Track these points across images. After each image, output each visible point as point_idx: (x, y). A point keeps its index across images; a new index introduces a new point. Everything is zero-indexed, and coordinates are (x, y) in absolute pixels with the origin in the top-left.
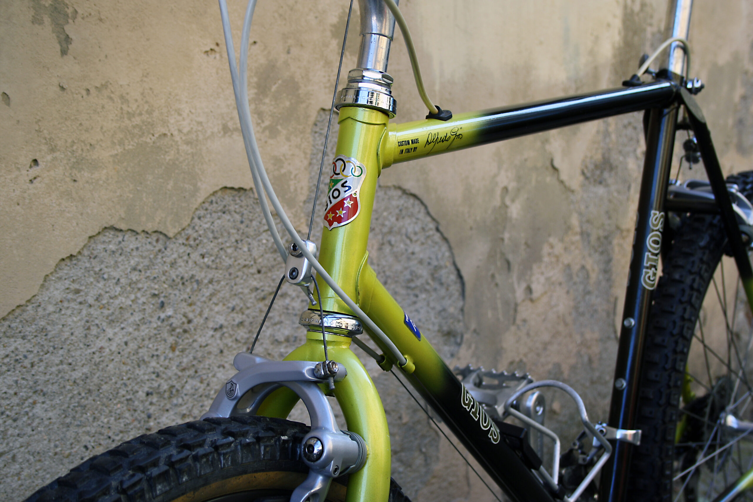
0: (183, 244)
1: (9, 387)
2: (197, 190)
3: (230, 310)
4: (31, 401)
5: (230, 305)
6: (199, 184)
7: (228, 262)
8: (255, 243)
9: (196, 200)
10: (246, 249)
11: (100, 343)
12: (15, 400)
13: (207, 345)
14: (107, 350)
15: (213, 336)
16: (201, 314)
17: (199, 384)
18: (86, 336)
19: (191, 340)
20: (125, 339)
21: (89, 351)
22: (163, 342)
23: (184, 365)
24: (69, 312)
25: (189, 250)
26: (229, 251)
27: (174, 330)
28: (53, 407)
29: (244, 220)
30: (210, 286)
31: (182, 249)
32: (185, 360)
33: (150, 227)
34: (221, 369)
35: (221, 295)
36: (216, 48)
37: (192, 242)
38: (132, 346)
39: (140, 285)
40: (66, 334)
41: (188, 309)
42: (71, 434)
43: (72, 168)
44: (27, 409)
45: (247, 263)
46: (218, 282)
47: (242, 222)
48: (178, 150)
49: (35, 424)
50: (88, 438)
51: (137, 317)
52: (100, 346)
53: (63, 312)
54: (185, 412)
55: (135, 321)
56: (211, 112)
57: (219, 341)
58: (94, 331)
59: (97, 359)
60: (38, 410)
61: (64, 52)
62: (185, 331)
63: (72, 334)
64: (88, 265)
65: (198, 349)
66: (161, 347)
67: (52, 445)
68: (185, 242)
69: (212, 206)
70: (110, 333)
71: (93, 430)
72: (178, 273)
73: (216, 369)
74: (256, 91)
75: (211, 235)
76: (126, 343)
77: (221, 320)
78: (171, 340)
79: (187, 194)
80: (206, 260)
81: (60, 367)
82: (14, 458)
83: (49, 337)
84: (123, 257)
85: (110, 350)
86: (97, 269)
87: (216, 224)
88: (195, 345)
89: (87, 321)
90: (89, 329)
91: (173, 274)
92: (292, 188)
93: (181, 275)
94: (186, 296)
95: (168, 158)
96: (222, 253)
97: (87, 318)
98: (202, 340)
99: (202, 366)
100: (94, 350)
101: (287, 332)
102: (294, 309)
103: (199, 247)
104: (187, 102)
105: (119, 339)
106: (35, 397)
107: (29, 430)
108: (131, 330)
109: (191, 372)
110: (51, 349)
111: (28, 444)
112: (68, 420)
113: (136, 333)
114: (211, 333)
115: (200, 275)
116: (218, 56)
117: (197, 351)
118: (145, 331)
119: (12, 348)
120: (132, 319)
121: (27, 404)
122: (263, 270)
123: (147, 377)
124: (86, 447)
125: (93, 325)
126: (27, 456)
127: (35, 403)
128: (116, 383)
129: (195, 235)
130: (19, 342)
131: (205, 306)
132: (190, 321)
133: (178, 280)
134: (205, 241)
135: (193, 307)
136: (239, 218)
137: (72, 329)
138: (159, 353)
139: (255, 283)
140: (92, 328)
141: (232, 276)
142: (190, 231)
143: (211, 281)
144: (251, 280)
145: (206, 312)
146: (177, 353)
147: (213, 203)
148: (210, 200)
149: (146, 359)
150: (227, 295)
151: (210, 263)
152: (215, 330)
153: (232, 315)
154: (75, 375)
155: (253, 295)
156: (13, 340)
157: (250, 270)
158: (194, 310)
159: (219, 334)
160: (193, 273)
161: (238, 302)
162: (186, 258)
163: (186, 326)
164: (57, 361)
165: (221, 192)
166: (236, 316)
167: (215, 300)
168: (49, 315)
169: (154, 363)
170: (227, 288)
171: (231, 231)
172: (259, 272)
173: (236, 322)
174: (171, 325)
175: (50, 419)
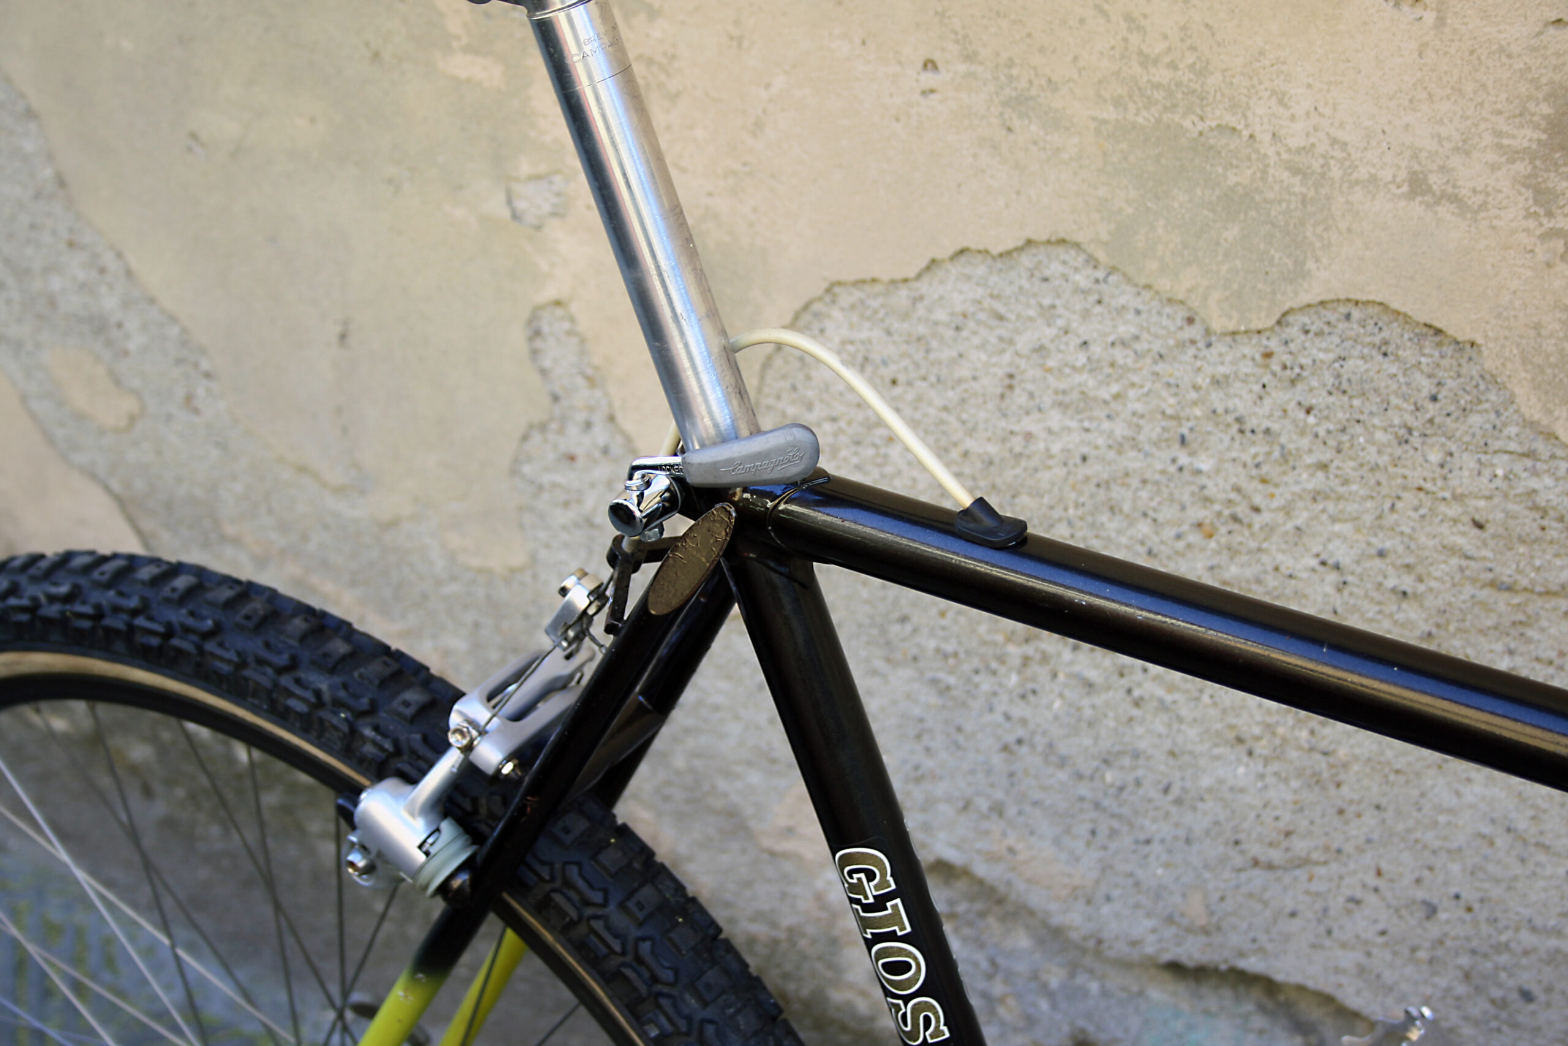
0: (1253, 359)
2: (1298, 274)
3: (1373, 551)
5: (1377, 543)
6: (1311, 265)
7: (1371, 455)
8: (1469, 461)
9: (1296, 293)
10: (1435, 457)
11: (1029, 424)
13: (1291, 576)
14: (1041, 446)
15: (1314, 571)
16: (1287, 510)
18: (1002, 396)
19: (1253, 544)
20: (1085, 450)
21: (1003, 424)
22: (1177, 507)
25: (1268, 378)
26: (1380, 436)
27: (1208, 500)
29: (1440, 397)
30: (1320, 475)
31: (1246, 368)
33: (1164, 284)
37: (1276, 368)
38: (1093, 469)
39: (1136, 379)
40: (964, 371)
43: (1005, 104)
44: (877, 441)
45: (1428, 486)
46: (1346, 482)
47: (1434, 399)
48: (1264, 172)
51: (1120, 430)
52: (1028, 429)
53: (964, 333)
55: (1112, 432)
56: (1384, 132)
58: (1019, 398)
59: (1017, 443)
62: (1235, 519)
63: (975, 378)
64: (1026, 284)
65: (1269, 568)
66: (1168, 513)
68: (1258, 357)
69: (1346, 324)
70: (1055, 419)
72: (1230, 405)
74: (1544, 137)
75: (1330, 380)
77: (1341, 553)
78: (1200, 513)
79: (1274, 270)
80: (1311, 420)
81: (944, 415)
83: (932, 356)
84: (1098, 309)
85: (1047, 450)
86: (1047, 302)
87: (1350, 364)
88: (1265, 558)
89: (1011, 377)
90: (1011, 387)
91: (1217, 399)
93: (1238, 414)
94: (1247, 457)
95: (1232, 179)
96: (1358, 429)
97: (1012, 370)
98: (1287, 562)
100: (1016, 428)
103: (1300, 386)
104: (1309, 86)
105: (1073, 441)
108: (1101, 441)
110: (933, 379)
113: (1112, 455)
114: (1313, 562)
115: (1290, 438)
118: (1132, 461)
119: (863, 335)
120: (1106, 425)
122: (1491, 529)
125: (1024, 390)
128: (1052, 508)
129: (1287, 359)
130: (877, 334)
131: (1300, 504)
132: (1257, 510)
133: (1230, 419)
134: (1314, 383)
135: (1270, 489)
136: (1427, 386)
137: (976, 369)
138: (1161, 518)
139: (1460, 541)
140: (1017, 390)
141: (1385, 491)
142: (1274, 344)
143: (1324, 467)
144: (1444, 529)
145: (1301, 518)
146: (1213, 544)
147: (1348, 317)
148: (1343, 310)
149: (1126, 508)
150: (1368, 519)
151: (1322, 433)
152: (1323, 563)
153: (1378, 563)
154: (970, 444)
155: (1455, 561)
156: (867, 325)
157: (1442, 508)
158: (1272, 496)
159: (1332, 577)
160: (1275, 427)
161: (1400, 549)
162: (1257, 388)
163: (1242, 510)
164: (939, 402)
165: (1377, 309)
166: (1390, 571)
167: (1331, 507)
168: (936, 323)
169: (1144, 528)
170: (1369, 504)
171: (1394, 401)
172: (1479, 526)
173: (1390, 583)
174: (1203, 487)
175: (914, 480)
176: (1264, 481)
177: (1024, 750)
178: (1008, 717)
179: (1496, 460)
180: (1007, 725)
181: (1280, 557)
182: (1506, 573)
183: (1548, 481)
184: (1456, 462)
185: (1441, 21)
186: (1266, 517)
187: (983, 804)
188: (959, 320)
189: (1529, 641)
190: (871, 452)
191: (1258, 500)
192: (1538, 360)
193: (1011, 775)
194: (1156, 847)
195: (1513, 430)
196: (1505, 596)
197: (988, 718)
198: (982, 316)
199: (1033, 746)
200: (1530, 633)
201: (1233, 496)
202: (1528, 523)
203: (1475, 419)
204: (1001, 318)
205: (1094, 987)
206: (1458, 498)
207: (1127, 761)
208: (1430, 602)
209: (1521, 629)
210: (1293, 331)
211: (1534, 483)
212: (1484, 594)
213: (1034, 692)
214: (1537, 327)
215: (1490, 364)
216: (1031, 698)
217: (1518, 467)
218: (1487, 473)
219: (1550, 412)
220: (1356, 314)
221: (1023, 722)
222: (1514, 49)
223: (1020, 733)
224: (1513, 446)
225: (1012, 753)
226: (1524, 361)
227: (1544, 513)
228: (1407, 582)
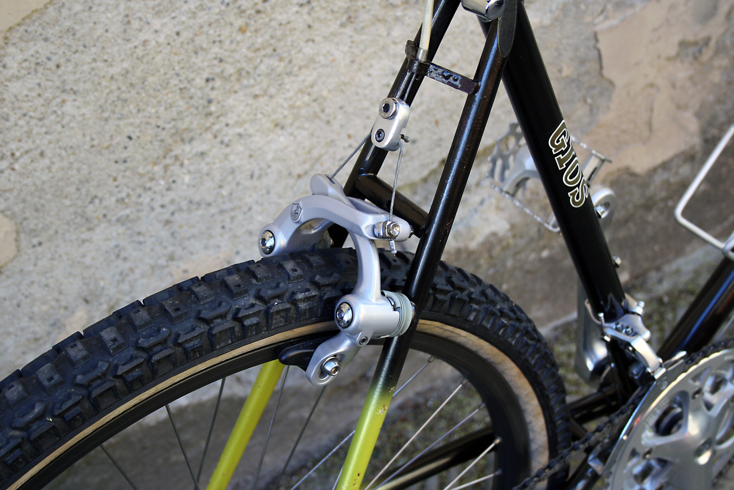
1: (30, 90)
4: (59, 100)
11: (143, 36)
12: (41, 101)
13: (289, 23)
14: (153, 43)
15: (297, 12)
17: (277, 63)
18: (125, 31)
19: (267, 20)
20: (177, 29)
21: (130, 45)
22: (228, 26)
23: (257, 46)
24: (102, 9)
27: (243, 12)
28: (87, 103)
32: (259, 40)
34: (310, 44)
38: (186, 35)
40: (100, 31)
42: (110, 127)
44: (55, 108)
49: (65, 122)
50: (131, 129)
52: (143, 39)
53: (94, 9)
54: (257, 92)
55: (189, 9)
57: (306, 17)
58: (136, 24)
59: (140, 52)
60: (68, 108)
62: (258, 12)
63: (107, 31)
65: (277, 27)
66: (226, 32)
67: (88, 139)
70: (157, 24)
71: (138, 121)
73: (302, 44)
76: (178, 34)
78: (240, 22)
81: (94, 65)
82: (42, 154)
83: (78, 36)
85: (157, 42)
88: (273, 23)
89: (127, 16)
90: (129, 22)
97: (127, 12)
98: (282, 18)
99: (282, 43)
100: (136, 44)
105: (170, 29)
106: (64, 96)
107: (59, 128)
108: (184, 18)
109: (269, 51)
110: (81, 48)
111: (58, 141)
112: (106, 115)
113: (192, 22)
114: (296, 8)
117: (275, 30)
118: (203, 17)
119: (32, 52)
120: (185, 7)
121: (54, 103)
123: (206, 64)
124: (130, 138)
125: (135, 19)
126: (58, 151)
127: (64, 101)
128: (165, 74)
130: (40, 45)
137: (106, 25)
138: (222, 38)
140: (132, 21)
146: (248, 34)
149: (205, 46)
152: (301, 5)
154: (112, 71)
156: (32, 43)
159: (306, 9)
163: (260, 5)
164: (88, 59)
168: (76, 14)
169: (216, 49)
174: (239, 8)
175: (83, 115)
177: (177, 215)
180: (164, 210)
181: (280, 17)
186: (272, 1)
187: (163, 262)
193: (173, 234)
194: (256, 208)
197: (153, 215)
199: (181, 210)
201: (256, 1)
207: (230, 178)
213: (174, 182)
216: (174, 186)
221: (172, 201)
223: (172, 208)
225: (170, 222)
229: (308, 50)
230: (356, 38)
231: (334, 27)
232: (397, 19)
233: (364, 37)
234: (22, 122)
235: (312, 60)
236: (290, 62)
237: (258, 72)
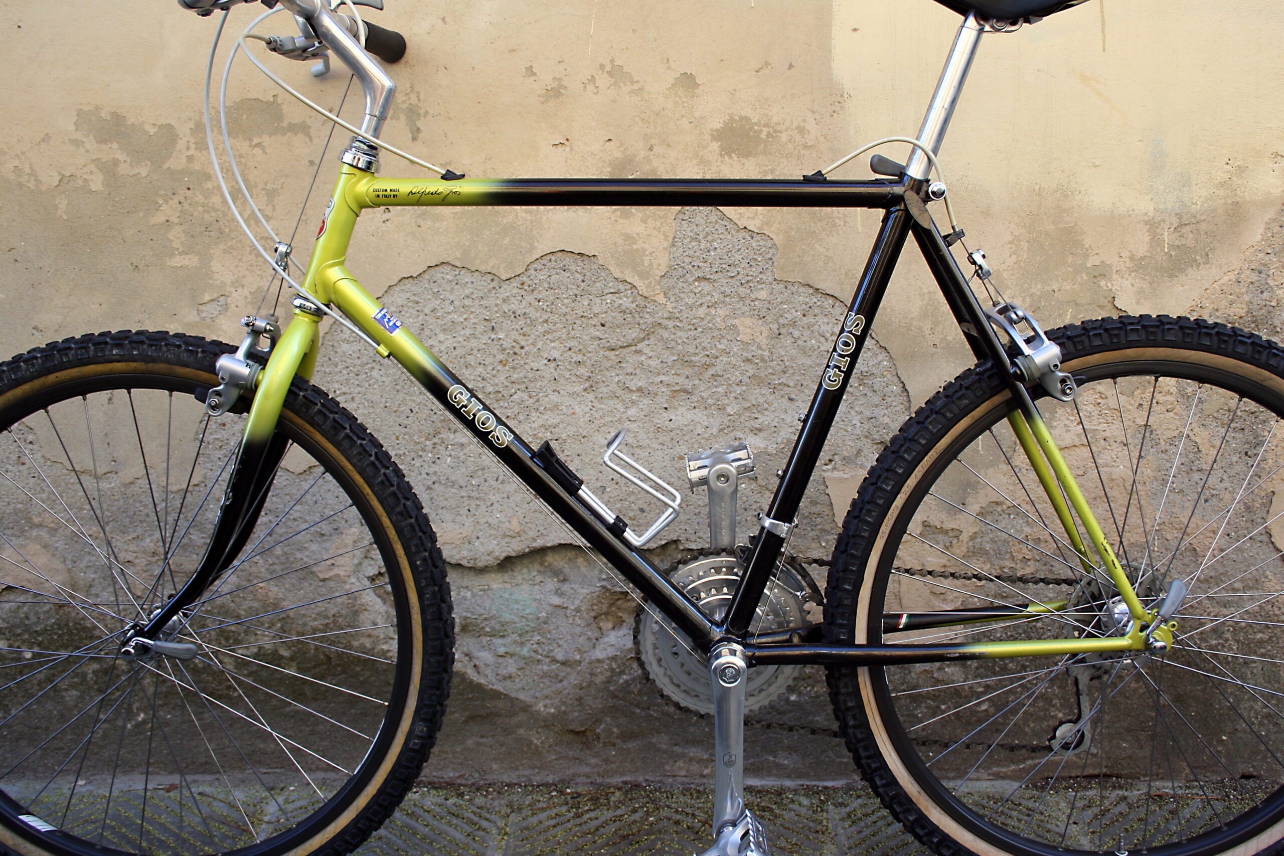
0: (517, 287)
1: (354, 352)
2: (532, 248)
3: (567, 349)
4: (370, 366)
5: (568, 345)
6: (536, 244)
7: (565, 309)
8: (598, 300)
9: (531, 256)
10: (586, 303)
12: (358, 362)
13: (539, 370)
16: (534, 344)
17: (527, 398)
18: (420, 334)
19: (522, 362)
20: (455, 345)
22: (492, 356)
23: (513, 379)
24: (408, 315)
25: (523, 293)
26: (566, 301)
27: (504, 350)
28: (388, 375)
29: (585, 280)
30: (545, 325)
31: (515, 291)
32: (515, 376)
33: (483, 268)
34: (556, 393)
35: (557, 334)
36: (566, 143)
37: (526, 287)
38: (460, 351)
39: (473, 310)
41: (521, 339)
42: (400, 397)
43: (417, 217)
45: (585, 314)
46: (555, 324)
47: (583, 281)
48: (517, 216)
49: (371, 382)
50: (414, 405)
51: (468, 332)
55: (465, 334)
57: (552, 370)
58: (427, 332)
60: (375, 373)
61: (414, 139)
62: (515, 353)
64: (427, 286)
65: (530, 370)
66: (489, 360)
67: (384, 400)
68: (519, 285)
69: (550, 263)
70: (442, 337)
71: (419, 401)
72: (510, 308)
73: (549, 392)
75: (546, 286)
76: (455, 348)
77: (556, 354)
78: (500, 357)
79: (523, 249)
80: (540, 304)
82: (353, 398)
84: (457, 287)
86: (435, 291)
87: (553, 277)
88: (527, 367)
90: (423, 329)
91: (505, 308)
92: (646, 263)
93: (513, 311)
94: (517, 327)
95: (505, 221)
96: (558, 301)
98: (535, 366)
99: (533, 385)
101: (640, 384)
102: (649, 366)
103: (535, 292)
106: (374, 364)
107: (367, 385)
108: (460, 339)
109: (523, 387)
111: (365, 394)
112: (398, 387)
113: (465, 343)
114: (546, 361)
115: (533, 314)
116: (568, 149)
117: (528, 372)
118: (474, 343)
120: (463, 332)
121: (367, 367)
122: (607, 325)
123: (472, 377)
124: (411, 411)
126: (363, 401)
127: (373, 368)
129: (530, 283)
131: (539, 339)
132: (522, 348)
133: (511, 313)
134: (541, 289)
135: (527, 338)
136: (580, 277)
138: (486, 363)
139: (597, 333)
141: (570, 322)
142: (525, 279)
143: (546, 321)
144: (592, 330)
145: (540, 344)
146: (507, 368)
147: (550, 260)
148: (548, 258)
149: (472, 363)
150: (564, 336)
151: (545, 307)
152: (549, 360)
153: (569, 353)
155: (596, 343)
157: (591, 322)
158: (527, 340)
159: (553, 365)
160: (527, 311)
161: (577, 344)
162: (520, 298)
163: (517, 350)
165: (560, 254)
166: (574, 355)
167: (550, 337)
169: (480, 369)
170: (564, 330)
171: (570, 286)
172: (603, 325)
173: (573, 360)
174: (501, 345)
176: (524, 335)
177: (436, 485)
178: (428, 474)
179: (607, 297)
180: (428, 477)
181: (532, 364)
182: (613, 342)
183: (625, 299)
184: (593, 302)
185: (571, 149)
186: (527, 348)
188: (401, 309)
189: (624, 368)
190: (364, 376)
191: (523, 343)
192: (617, 255)
193: (432, 499)
194: (496, 505)
195: (611, 285)
196: (613, 352)
197: (420, 478)
198: (410, 304)
199: (440, 483)
200: (623, 365)
201: (514, 344)
202: (620, 317)
203: (598, 284)
204: (417, 303)
205: (469, 594)
206: (596, 315)
207: (480, 473)
208: (589, 363)
209: (620, 365)
210: (532, 271)
211: (620, 302)
212: (608, 353)
213: (439, 458)
214: (615, 244)
215: (601, 262)
216: (438, 462)
217: (614, 298)
218: (604, 303)
219: (622, 273)
220: (553, 258)
221: (435, 473)
222: (596, 152)
223: (434, 478)
224: (612, 290)
225: (431, 489)
226: (612, 257)
227: (624, 312)
228: (580, 358)
229: (554, 397)
230: (596, 404)
231: (579, 388)
232: (633, 402)
233: (603, 406)
234: (344, 372)
235: (556, 406)
236: (538, 401)
237: (512, 399)
